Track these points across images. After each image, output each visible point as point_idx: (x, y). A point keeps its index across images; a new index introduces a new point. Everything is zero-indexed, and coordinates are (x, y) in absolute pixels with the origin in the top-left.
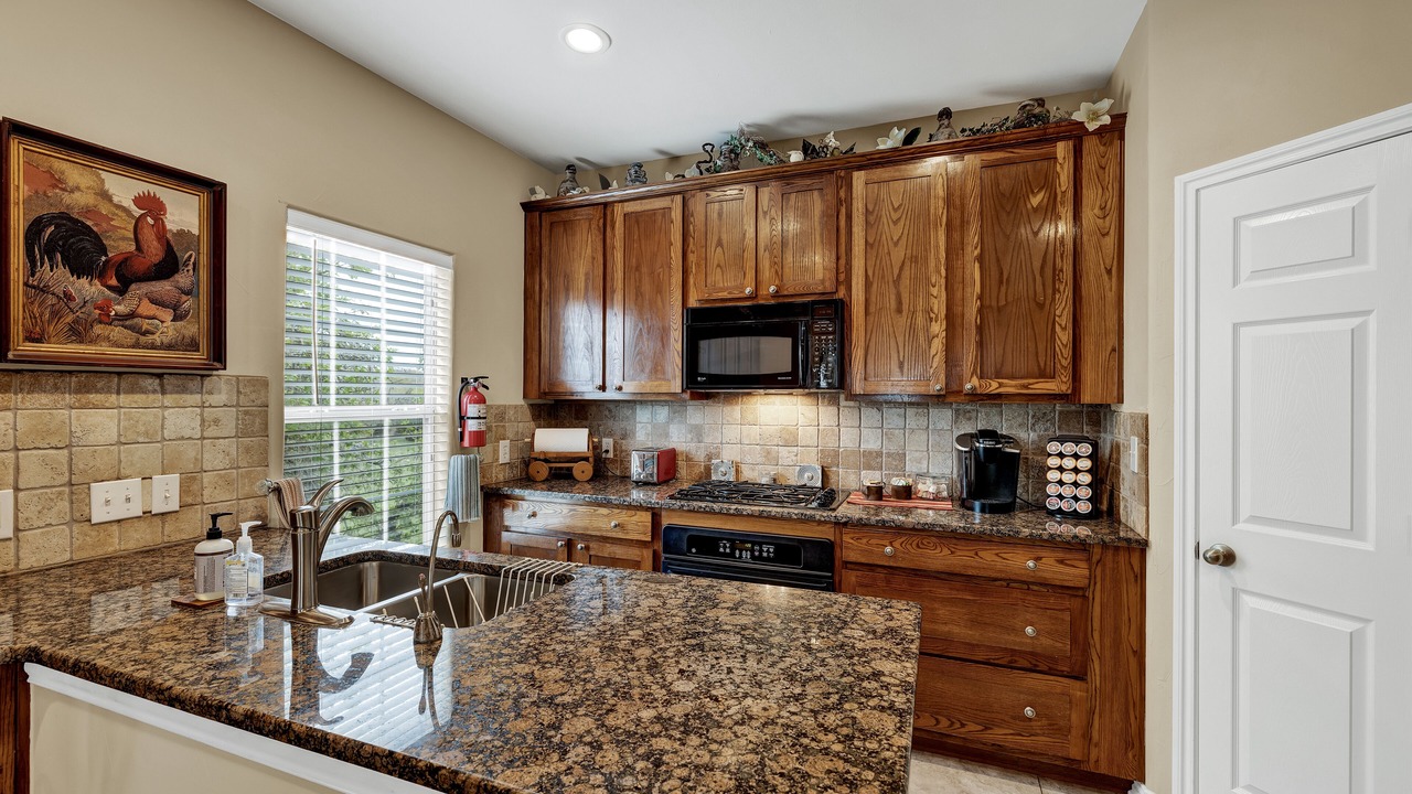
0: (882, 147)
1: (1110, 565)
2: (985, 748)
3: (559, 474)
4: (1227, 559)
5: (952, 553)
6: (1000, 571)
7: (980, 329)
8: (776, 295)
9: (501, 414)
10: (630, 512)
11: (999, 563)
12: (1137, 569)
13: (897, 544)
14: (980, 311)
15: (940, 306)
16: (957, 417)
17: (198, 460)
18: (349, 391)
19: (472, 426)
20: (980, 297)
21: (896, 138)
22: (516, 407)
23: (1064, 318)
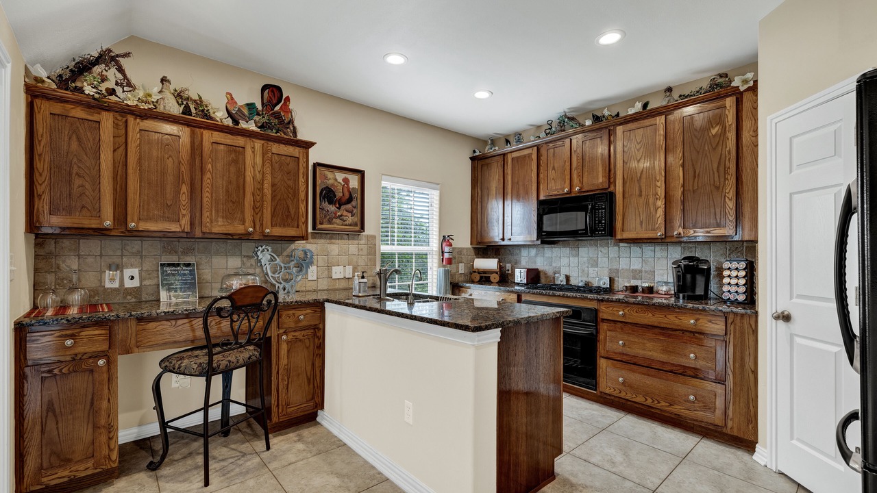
0: (630, 113)
1: (738, 324)
2: (672, 416)
3: (484, 278)
4: (786, 318)
5: (653, 315)
6: (678, 326)
7: (683, 203)
8: (580, 191)
9: (460, 251)
10: (508, 294)
11: (677, 321)
12: (753, 327)
13: (626, 311)
14: (683, 193)
15: (661, 192)
16: (684, 251)
17: (357, 262)
18: (401, 241)
19: (446, 256)
20: (683, 186)
21: (638, 106)
22: (467, 249)
23: (731, 194)
